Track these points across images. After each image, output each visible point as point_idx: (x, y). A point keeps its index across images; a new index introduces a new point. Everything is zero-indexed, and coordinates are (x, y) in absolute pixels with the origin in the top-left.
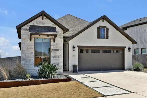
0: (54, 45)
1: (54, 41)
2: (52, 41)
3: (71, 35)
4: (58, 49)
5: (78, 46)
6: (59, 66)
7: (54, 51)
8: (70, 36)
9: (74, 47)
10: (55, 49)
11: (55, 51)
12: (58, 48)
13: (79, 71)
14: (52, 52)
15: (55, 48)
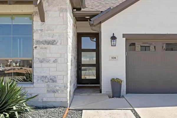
0: (41, 30)
1: (43, 20)
2: (37, 19)
3: (103, 9)
4: (55, 41)
5: (124, 36)
6: (57, 84)
7: (42, 45)
8: (102, 12)
9: (113, 38)
10: (46, 41)
11: (46, 46)
12: (53, 39)
13: (128, 92)
14: (36, 47)
15: (45, 39)
